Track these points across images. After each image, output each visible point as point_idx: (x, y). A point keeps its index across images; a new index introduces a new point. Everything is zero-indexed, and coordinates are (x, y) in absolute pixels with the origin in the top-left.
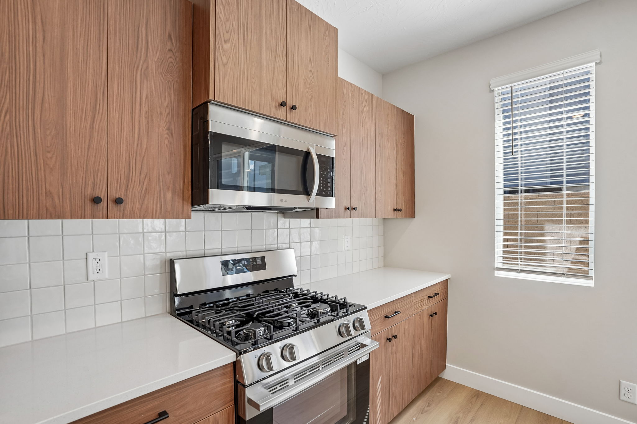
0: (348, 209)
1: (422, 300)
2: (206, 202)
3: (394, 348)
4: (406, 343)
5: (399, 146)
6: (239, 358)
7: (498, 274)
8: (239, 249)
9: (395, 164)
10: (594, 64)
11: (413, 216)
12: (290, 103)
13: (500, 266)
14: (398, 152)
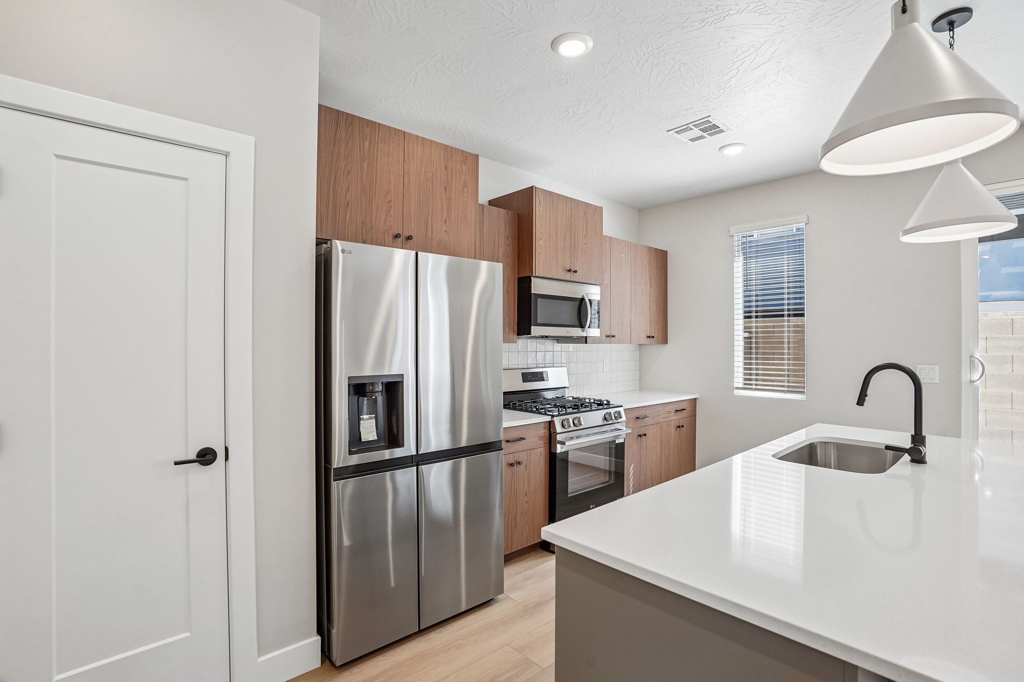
0: (608, 336)
1: (669, 412)
2: (530, 333)
3: (644, 444)
4: (655, 444)
5: (653, 280)
6: (553, 419)
7: (736, 392)
8: (528, 366)
9: (649, 297)
10: (804, 224)
11: (666, 342)
12: (573, 269)
13: (741, 385)
14: (651, 286)
